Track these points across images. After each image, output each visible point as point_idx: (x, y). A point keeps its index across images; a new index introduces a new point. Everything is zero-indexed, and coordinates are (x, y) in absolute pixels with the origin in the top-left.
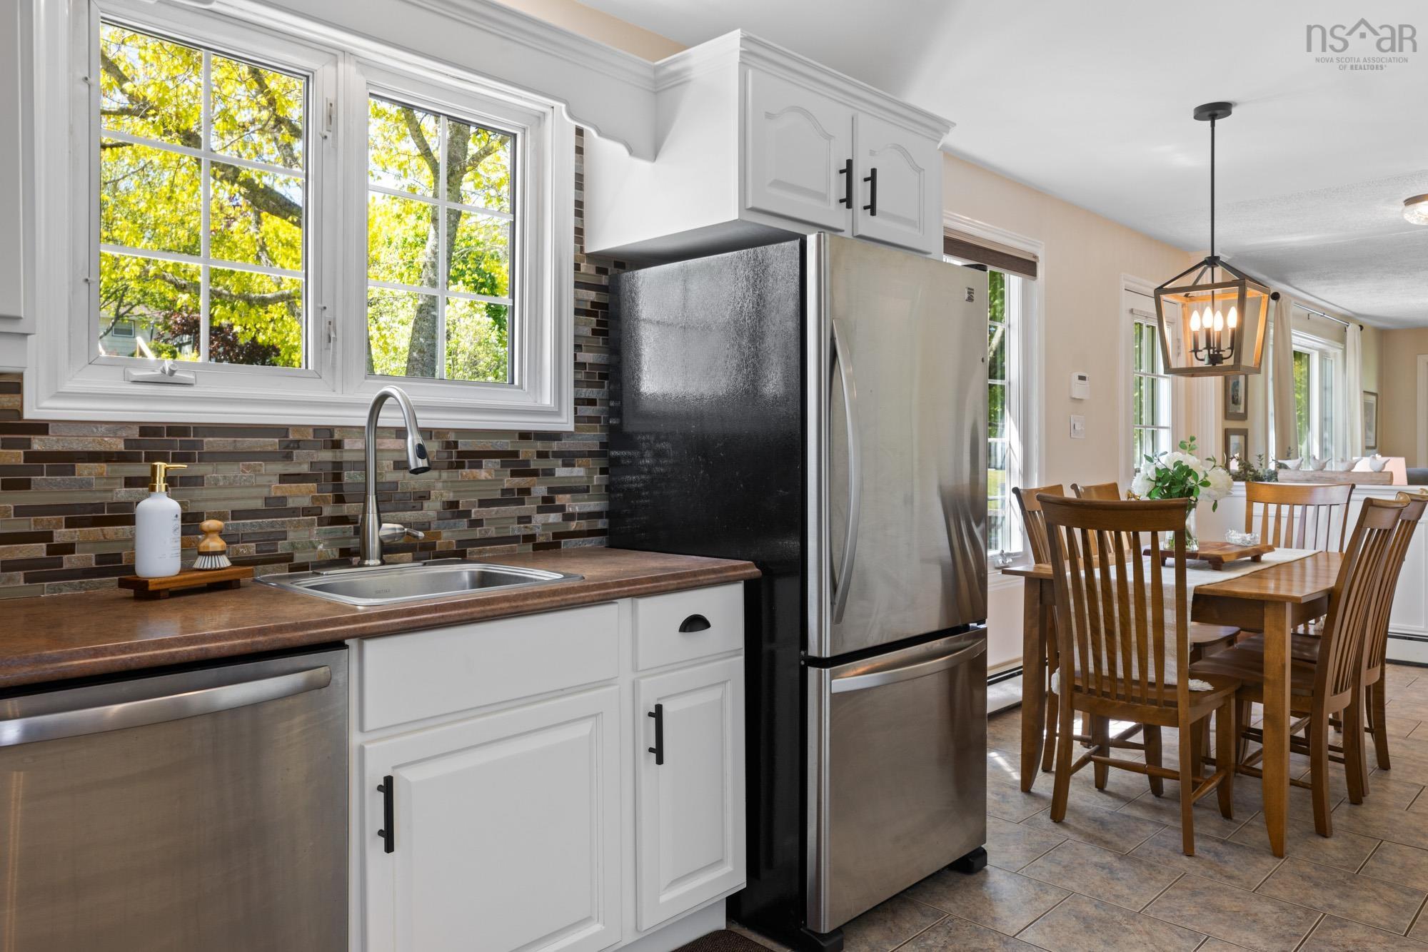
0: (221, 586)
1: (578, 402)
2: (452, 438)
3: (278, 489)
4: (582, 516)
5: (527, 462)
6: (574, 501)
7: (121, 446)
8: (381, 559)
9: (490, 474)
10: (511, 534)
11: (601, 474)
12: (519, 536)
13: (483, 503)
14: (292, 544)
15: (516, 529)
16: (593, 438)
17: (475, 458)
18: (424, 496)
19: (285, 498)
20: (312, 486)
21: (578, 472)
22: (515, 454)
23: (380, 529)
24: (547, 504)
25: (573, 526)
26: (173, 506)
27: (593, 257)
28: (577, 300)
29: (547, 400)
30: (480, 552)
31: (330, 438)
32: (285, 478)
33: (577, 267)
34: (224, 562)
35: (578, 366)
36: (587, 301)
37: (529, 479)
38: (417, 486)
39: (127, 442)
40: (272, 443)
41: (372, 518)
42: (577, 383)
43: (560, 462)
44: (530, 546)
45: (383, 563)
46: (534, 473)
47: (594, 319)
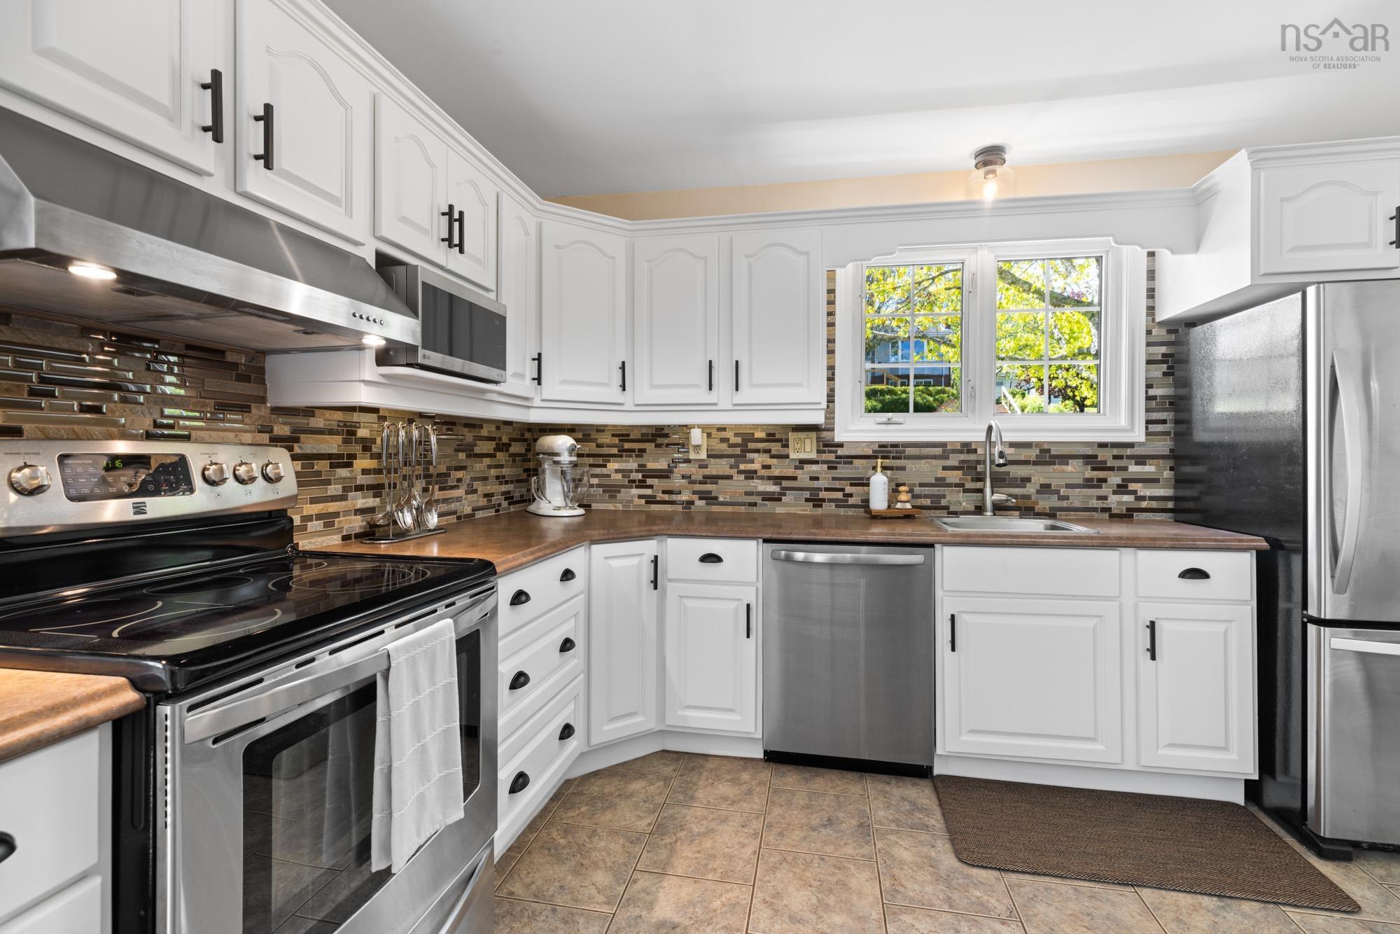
0: (907, 517)
1: (1148, 422)
2: (1046, 447)
3: (941, 474)
4: (1152, 498)
5: (1105, 462)
6: (1144, 488)
7: (870, 453)
8: (993, 512)
9: (1075, 469)
10: (1091, 506)
11: (1170, 470)
12: (1098, 508)
13: (1068, 486)
14: (949, 501)
15: (1094, 503)
16: (1163, 446)
17: (1064, 459)
18: (1028, 480)
19: (945, 478)
20: (960, 472)
21: (1149, 469)
22: (1096, 457)
23: (990, 497)
24: (1122, 489)
25: (1144, 504)
26: (884, 479)
27: (1162, 324)
28: (1148, 354)
29: (1123, 421)
30: (1067, 515)
31: (967, 447)
32: (944, 468)
33: (1149, 332)
34: (908, 506)
35: (1148, 398)
36: (1158, 354)
37: (1105, 472)
38: (1022, 474)
39: (874, 452)
40: (938, 451)
41: (988, 490)
42: (1148, 410)
43: (1133, 461)
44: (1107, 515)
45: (994, 515)
46: (1112, 469)
47: (1165, 366)
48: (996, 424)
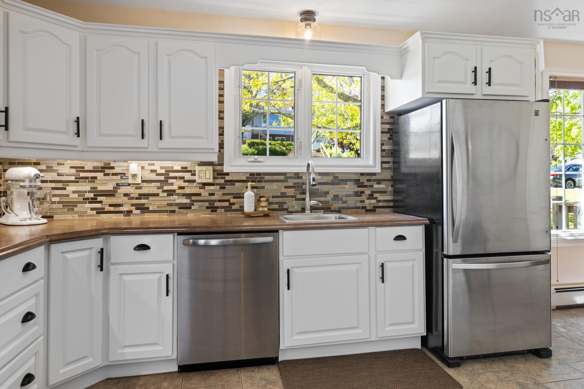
0: (266, 215)
1: (382, 163)
2: (336, 175)
3: (284, 190)
4: (384, 201)
5: (363, 183)
6: (381, 196)
7: (245, 179)
8: (311, 211)
9: (350, 187)
10: (357, 206)
11: (392, 187)
12: (360, 207)
13: (347, 196)
14: (288, 206)
15: (359, 205)
16: (388, 175)
17: (345, 181)
18: (328, 193)
19: (286, 193)
20: (294, 189)
21: (382, 186)
22: (359, 180)
23: (310, 202)
24: (371, 197)
25: (381, 204)
26: (252, 194)
27: (388, 113)
28: (382, 128)
29: (371, 163)
30: (346, 211)
31: (297, 175)
32: (286, 187)
33: (382, 117)
34: (266, 209)
35: (382, 150)
36: (386, 128)
37: (364, 188)
38: (325, 190)
39: (247, 178)
40: (282, 178)
41: (308, 199)
42: (382, 157)
43: (376, 183)
44: (364, 210)
45: (311, 212)
46: (366, 186)
47: (389, 134)
48: (311, 163)
